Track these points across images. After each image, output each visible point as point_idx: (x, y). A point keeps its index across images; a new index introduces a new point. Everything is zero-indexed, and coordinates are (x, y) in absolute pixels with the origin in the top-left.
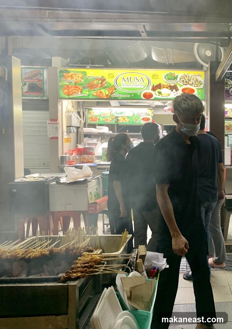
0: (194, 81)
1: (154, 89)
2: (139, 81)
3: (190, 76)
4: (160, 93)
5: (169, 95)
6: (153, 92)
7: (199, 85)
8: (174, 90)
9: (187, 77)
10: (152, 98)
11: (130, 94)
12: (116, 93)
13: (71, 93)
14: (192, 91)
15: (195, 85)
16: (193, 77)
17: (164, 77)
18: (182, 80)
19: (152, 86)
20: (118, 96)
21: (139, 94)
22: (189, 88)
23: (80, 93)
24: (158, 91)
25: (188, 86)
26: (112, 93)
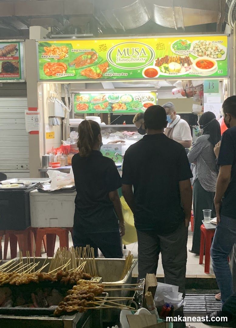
0: (212, 51)
1: (159, 64)
2: (139, 54)
3: (207, 43)
4: (167, 69)
5: (179, 71)
6: (157, 68)
7: (219, 56)
8: (186, 65)
9: (203, 45)
10: (157, 77)
11: (128, 72)
12: (110, 71)
13: (53, 72)
14: (209, 65)
15: (215, 56)
16: (211, 44)
17: (172, 46)
18: (196, 49)
19: (157, 59)
20: (112, 75)
21: (139, 71)
22: (206, 61)
23: (64, 72)
24: (165, 67)
25: (205, 58)
26: (104, 71)
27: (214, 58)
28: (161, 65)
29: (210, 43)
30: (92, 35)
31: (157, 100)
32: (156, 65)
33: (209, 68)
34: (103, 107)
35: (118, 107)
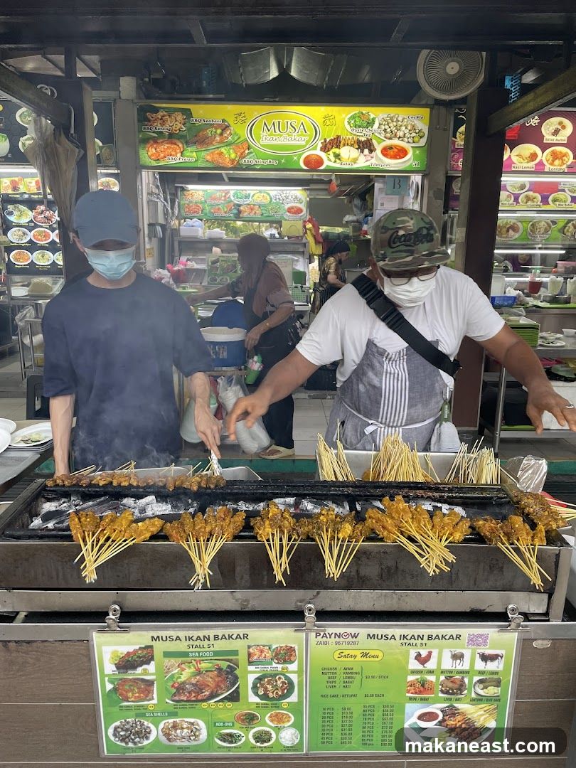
0: (407, 131)
1: (325, 148)
2: (297, 131)
3: (400, 119)
4: (337, 156)
5: (355, 160)
6: (323, 155)
7: (416, 139)
8: (366, 151)
9: (393, 121)
10: (322, 168)
11: (279, 158)
12: (251, 155)
13: (162, 155)
14: (401, 153)
15: (410, 139)
16: (406, 120)
17: (346, 120)
18: (383, 127)
19: (323, 141)
20: (254, 163)
21: (295, 158)
22: (396, 147)
23: (179, 155)
24: (334, 153)
25: (396, 142)
26: (242, 156)
27: (408, 142)
28: (329, 151)
29: (403, 119)
30: (223, 96)
31: (308, 199)
32: (321, 149)
33: (401, 158)
34: (225, 210)
35: (248, 211)
